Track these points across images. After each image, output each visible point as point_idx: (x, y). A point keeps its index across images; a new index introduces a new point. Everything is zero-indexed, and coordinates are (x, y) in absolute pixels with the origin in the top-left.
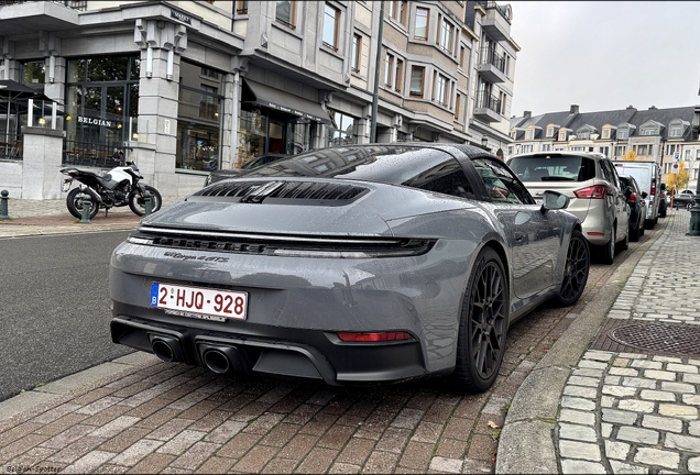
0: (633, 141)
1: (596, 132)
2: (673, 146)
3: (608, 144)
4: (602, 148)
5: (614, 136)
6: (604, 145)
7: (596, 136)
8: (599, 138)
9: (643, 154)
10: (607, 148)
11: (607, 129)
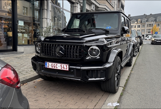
0: (147, 23)
1: (136, 21)
2: (158, 24)
3: (140, 24)
4: (138, 26)
5: (141, 22)
6: (139, 25)
7: (136, 22)
8: (137, 23)
9: (150, 26)
10: (140, 26)
11: (139, 20)
